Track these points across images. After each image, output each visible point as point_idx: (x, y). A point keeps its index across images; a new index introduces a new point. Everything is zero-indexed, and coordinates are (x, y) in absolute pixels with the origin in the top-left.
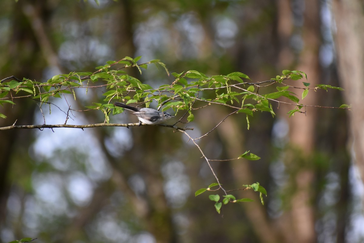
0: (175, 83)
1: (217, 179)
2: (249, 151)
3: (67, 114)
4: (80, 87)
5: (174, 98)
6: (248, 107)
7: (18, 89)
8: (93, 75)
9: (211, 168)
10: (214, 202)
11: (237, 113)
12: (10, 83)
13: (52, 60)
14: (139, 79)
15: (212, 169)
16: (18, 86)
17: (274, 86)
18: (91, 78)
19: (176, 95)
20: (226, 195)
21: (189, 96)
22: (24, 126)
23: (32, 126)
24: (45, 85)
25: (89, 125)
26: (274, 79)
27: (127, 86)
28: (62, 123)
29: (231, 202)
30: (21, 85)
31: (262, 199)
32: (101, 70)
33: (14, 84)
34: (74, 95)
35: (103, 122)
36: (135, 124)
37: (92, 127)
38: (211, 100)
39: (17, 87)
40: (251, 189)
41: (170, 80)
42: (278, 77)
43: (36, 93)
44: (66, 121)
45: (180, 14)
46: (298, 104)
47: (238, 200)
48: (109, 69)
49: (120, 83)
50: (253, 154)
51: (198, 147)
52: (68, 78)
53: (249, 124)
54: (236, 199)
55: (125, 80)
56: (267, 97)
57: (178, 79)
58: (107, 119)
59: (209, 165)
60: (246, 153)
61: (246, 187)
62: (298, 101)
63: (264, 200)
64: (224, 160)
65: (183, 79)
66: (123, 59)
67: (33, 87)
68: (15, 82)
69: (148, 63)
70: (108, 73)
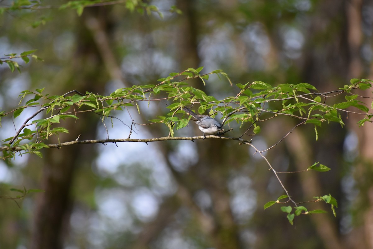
0: (240, 95)
1: (286, 191)
2: (319, 162)
3: (131, 128)
4: (144, 100)
5: (240, 110)
6: (316, 117)
7: (81, 104)
8: (156, 87)
10: (286, 214)
11: (305, 123)
12: (73, 96)
13: (115, 74)
14: (203, 91)
15: (280, 181)
16: (81, 100)
17: (342, 97)
18: (154, 90)
19: (241, 107)
20: (297, 206)
21: (255, 107)
22: (87, 141)
23: (95, 141)
24: (107, 99)
25: (153, 139)
26: (342, 88)
27: (191, 98)
28: (126, 137)
29: (302, 213)
30: (84, 99)
31: (334, 211)
32: (164, 82)
33: (78, 98)
34: (138, 108)
35: (167, 136)
36: (199, 137)
37: (156, 141)
38: (277, 111)
39: (79, 101)
40: (322, 201)
41: (235, 91)
42: (346, 86)
43: (99, 107)
44: (130, 135)
45: (244, 25)
46: (367, 114)
47: (310, 212)
48: (171, 81)
49: (184, 95)
50: (323, 165)
51: (265, 159)
52: (131, 91)
53: (318, 135)
54: (308, 211)
55: (189, 92)
56: (335, 107)
57: (243, 90)
58: (172, 132)
59: (277, 177)
60: (315, 164)
61: (317, 199)
62: (368, 110)
63: (336, 212)
64: (293, 172)
65: (248, 90)
66: (186, 71)
67: (97, 101)
68: (78, 96)
69: (210, 74)
70: (170, 84)
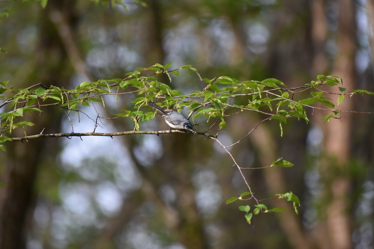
0: (206, 89)
1: (249, 188)
2: (282, 158)
3: (96, 122)
4: (109, 94)
5: (206, 105)
6: (281, 113)
7: (45, 97)
8: (123, 82)
9: (243, 176)
10: (244, 213)
11: (270, 119)
12: (37, 90)
13: (80, 67)
14: (168, 85)
15: (244, 178)
16: (45, 94)
17: (308, 92)
18: (120, 85)
19: (206, 102)
20: (258, 204)
21: (220, 102)
22: (52, 134)
23: (60, 135)
24: (73, 92)
25: (118, 133)
26: (308, 84)
27: (157, 92)
28: (91, 131)
29: (262, 212)
30: (49, 92)
31: (295, 209)
32: (131, 76)
33: (42, 91)
34: (103, 102)
35: (133, 130)
36: (165, 131)
37: (121, 135)
38: (243, 106)
39: (44, 94)
40: (284, 198)
41: (201, 86)
42: (313, 82)
43: (64, 101)
44: (95, 129)
45: (210, 19)
46: (333, 110)
47: (270, 210)
48: (139, 76)
49: (150, 89)
50: (286, 161)
51: (230, 154)
52: (96, 85)
53: (282, 131)
54: (268, 209)
55: (154, 85)
56: (300, 103)
57: (210, 85)
58: (137, 126)
59: (241, 173)
60: (279, 160)
61: (279, 196)
62: (333, 106)
63: (298, 209)
64: (257, 168)
65: (214, 85)
66: (153, 66)
67: (61, 95)
68: (42, 89)
69: (179, 69)
70: (138, 79)
